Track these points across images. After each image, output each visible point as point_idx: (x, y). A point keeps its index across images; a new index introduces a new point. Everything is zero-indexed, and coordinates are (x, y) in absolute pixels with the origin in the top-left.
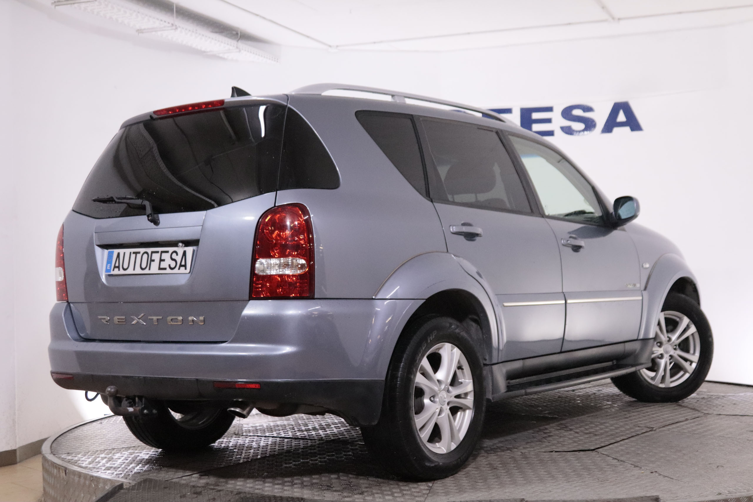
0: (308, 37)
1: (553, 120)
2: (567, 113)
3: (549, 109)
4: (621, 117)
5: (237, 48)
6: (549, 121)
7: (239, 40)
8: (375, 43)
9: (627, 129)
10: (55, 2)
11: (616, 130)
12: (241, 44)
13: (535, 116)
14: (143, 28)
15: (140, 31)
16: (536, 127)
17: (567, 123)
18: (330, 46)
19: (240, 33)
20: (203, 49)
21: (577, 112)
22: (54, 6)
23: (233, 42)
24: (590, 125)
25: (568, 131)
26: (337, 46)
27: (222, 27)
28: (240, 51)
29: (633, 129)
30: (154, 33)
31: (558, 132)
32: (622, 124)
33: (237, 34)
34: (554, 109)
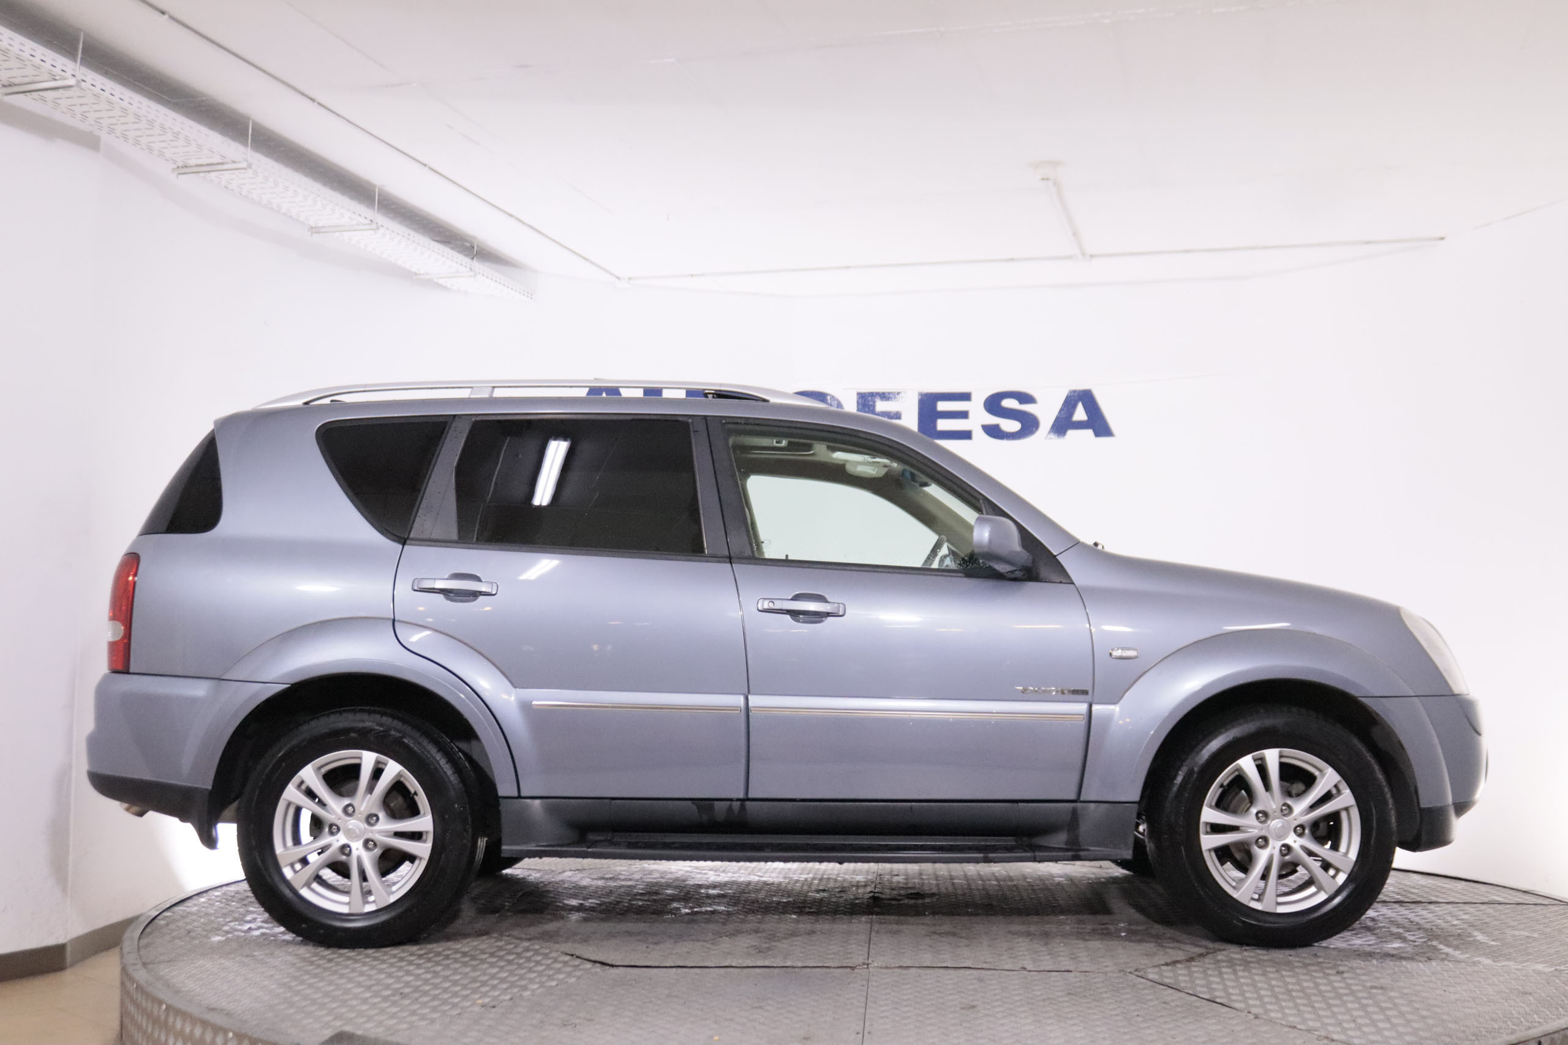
0: (586, 259)
1: (971, 415)
2: (993, 404)
3: (966, 397)
4: (1080, 414)
5: (471, 269)
6: (964, 415)
7: (473, 259)
8: (692, 276)
9: (1089, 433)
10: (178, 167)
11: (1071, 433)
12: (477, 265)
13: (942, 406)
14: (320, 225)
15: (315, 230)
16: (943, 425)
17: (993, 420)
18: (618, 278)
19: (477, 246)
20: (414, 269)
21: (1009, 403)
22: (176, 174)
23: (466, 260)
24: (1029, 425)
25: (993, 432)
26: (630, 279)
27: (447, 234)
28: (475, 275)
29: (1097, 434)
30: (337, 234)
31: (979, 434)
32: (1080, 425)
33: (473, 247)
34: (973, 397)
